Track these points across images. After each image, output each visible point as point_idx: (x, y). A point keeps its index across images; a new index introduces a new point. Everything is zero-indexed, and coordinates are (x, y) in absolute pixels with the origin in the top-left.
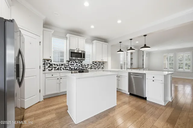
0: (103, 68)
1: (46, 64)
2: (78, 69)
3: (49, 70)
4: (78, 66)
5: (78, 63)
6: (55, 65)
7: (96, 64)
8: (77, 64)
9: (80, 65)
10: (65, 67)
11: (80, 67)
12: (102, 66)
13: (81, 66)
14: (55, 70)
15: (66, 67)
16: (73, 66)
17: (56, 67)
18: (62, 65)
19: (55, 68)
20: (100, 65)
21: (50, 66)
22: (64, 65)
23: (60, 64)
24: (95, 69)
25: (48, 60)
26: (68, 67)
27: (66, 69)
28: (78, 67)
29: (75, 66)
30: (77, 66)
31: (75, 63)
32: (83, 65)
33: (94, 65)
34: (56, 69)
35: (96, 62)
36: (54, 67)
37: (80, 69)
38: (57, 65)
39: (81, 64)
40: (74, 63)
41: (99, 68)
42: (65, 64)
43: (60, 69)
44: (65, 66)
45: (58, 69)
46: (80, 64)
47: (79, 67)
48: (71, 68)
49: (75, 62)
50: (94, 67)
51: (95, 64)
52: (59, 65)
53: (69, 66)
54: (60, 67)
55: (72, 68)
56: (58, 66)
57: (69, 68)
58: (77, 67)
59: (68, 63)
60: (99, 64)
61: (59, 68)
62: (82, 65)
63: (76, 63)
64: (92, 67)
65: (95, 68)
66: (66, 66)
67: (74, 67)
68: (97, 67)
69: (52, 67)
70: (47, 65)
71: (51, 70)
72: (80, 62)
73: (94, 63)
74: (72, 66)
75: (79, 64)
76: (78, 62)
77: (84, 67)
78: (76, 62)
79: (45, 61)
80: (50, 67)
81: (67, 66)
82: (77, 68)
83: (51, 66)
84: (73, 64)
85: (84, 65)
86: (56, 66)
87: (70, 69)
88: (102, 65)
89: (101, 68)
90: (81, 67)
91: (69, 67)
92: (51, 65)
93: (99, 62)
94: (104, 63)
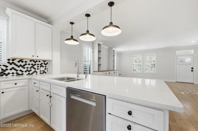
0: (44, 72)
7: (23, 64)
12: (42, 69)
20: (35, 67)
33: (16, 67)
35: (21, 61)
41: (31, 72)
51: (18, 64)
60: (33, 65)
64: (6, 72)
65: (20, 73)
68: (24, 70)
73: (15, 62)
88: (41, 66)
89: (39, 72)
93: (34, 61)
94: (47, 64)
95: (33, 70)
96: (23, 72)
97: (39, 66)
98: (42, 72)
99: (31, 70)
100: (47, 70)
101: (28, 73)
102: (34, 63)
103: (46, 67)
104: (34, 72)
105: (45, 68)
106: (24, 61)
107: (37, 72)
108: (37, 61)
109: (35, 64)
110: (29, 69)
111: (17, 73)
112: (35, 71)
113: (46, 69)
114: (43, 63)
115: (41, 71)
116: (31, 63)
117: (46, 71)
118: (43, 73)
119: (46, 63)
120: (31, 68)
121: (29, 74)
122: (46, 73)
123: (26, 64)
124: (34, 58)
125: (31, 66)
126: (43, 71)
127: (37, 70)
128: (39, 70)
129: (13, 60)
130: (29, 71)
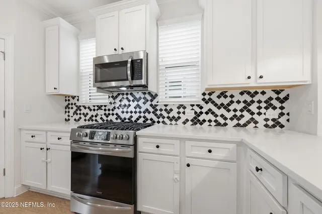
0: (277, 124)
1: (70, 106)
2: (141, 121)
3: (75, 120)
4: (142, 110)
5: (141, 103)
6: (85, 108)
7: (226, 101)
8: (138, 105)
9: (147, 110)
10: (105, 114)
11: (149, 116)
13: (151, 110)
14: (85, 120)
15: (109, 114)
16: (127, 112)
17: (87, 114)
18: (100, 107)
19: (85, 116)
20: (253, 108)
21: (77, 110)
22: (103, 108)
23: (94, 106)
24: (218, 124)
25: (73, 98)
26: (113, 114)
27: (109, 119)
28: (142, 115)
29: (134, 110)
30: (140, 112)
31: (131, 103)
32: (158, 108)
33: (214, 109)
34: (87, 118)
35: (223, 94)
36: (83, 114)
37: (149, 122)
38: (89, 108)
39: (154, 103)
40: (129, 101)
41: (242, 122)
42: (105, 106)
43: (94, 118)
44: (105, 110)
45: (90, 118)
46: (148, 106)
47: (147, 114)
48: (121, 119)
49: (131, 98)
50: (210, 116)
51: (219, 102)
52: (92, 108)
53: (115, 112)
54: (94, 113)
55: (123, 116)
56: (91, 110)
57: (115, 116)
58: (138, 114)
59: (113, 101)
60: (248, 104)
61: (92, 116)
62: (154, 107)
63: (136, 103)
64: (201, 118)
65: (222, 121)
66: (107, 112)
67: (129, 114)
68: (229, 115)
69: (80, 114)
70: (72, 108)
71: (79, 120)
72: (149, 98)
73: (214, 96)
74: (123, 112)
75: (144, 103)
76: (143, 96)
77: (165, 114)
78: (135, 99)
79: (69, 100)
80: (77, 114)
81: (111, 112)
82: (138, 119)
83: (78, 112)
84: (127, 103)
85: (164, 108)
86: (87, 111)
87: (119, 121)
89: (261, 123)
90: (152, 116)
91: (117, 114)
92: (79, 108)
93: (249, 93)
94: (286, 98)
95: (247, 116)
96: (226, 119)
97: (263, 105)
98: (270, 123)
99: (242, 116)
100: (285, 117)
101: (235, 122)
102: (249, 99)
103: (282, 108)
104: (248, 122)
105: (278, 111)
106: (228, 94)
107: (256, 122)
108: (256, 93)
109: (253, 102)
110: (238, 114)
111: (216, 121)
112: (252, 119)
113: (282, 114)
114: (274, 96)
115: (267, 120)
116: (242, 98)
117: (282, 120)
118: (274, 126)
119: (282, 96)
120: (242, 111)
121: (238, 125)
122: (282, 126)
123: (232, 102)
124: (252, 84)
125: (242, 105)
126: (273, 120)
127: (256, 117)
128: (263, 117)
129: (210, 94)
130: (239, 119)
